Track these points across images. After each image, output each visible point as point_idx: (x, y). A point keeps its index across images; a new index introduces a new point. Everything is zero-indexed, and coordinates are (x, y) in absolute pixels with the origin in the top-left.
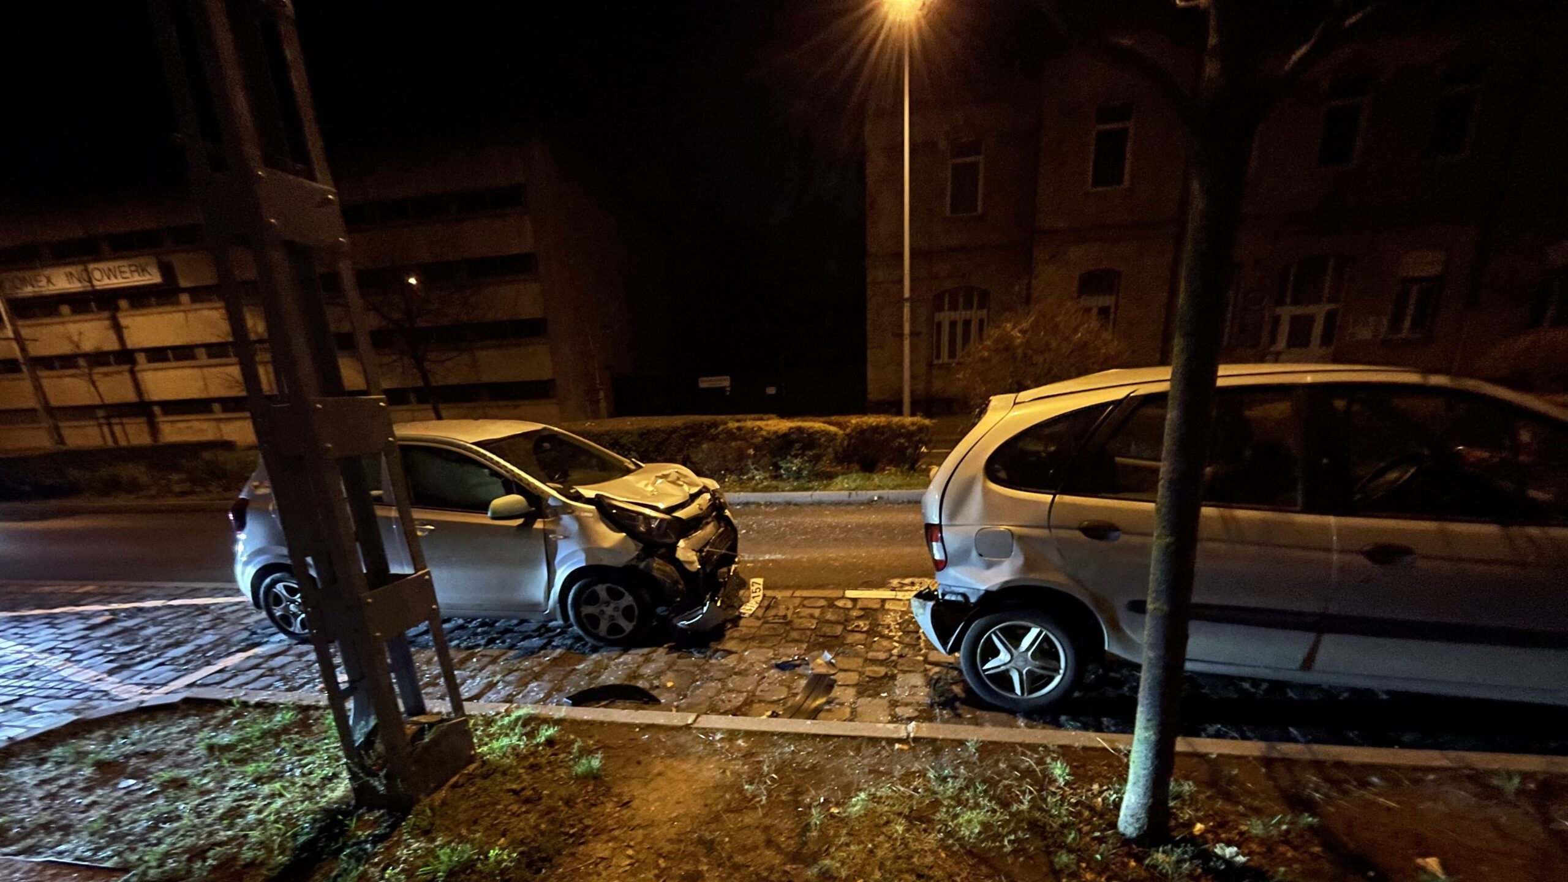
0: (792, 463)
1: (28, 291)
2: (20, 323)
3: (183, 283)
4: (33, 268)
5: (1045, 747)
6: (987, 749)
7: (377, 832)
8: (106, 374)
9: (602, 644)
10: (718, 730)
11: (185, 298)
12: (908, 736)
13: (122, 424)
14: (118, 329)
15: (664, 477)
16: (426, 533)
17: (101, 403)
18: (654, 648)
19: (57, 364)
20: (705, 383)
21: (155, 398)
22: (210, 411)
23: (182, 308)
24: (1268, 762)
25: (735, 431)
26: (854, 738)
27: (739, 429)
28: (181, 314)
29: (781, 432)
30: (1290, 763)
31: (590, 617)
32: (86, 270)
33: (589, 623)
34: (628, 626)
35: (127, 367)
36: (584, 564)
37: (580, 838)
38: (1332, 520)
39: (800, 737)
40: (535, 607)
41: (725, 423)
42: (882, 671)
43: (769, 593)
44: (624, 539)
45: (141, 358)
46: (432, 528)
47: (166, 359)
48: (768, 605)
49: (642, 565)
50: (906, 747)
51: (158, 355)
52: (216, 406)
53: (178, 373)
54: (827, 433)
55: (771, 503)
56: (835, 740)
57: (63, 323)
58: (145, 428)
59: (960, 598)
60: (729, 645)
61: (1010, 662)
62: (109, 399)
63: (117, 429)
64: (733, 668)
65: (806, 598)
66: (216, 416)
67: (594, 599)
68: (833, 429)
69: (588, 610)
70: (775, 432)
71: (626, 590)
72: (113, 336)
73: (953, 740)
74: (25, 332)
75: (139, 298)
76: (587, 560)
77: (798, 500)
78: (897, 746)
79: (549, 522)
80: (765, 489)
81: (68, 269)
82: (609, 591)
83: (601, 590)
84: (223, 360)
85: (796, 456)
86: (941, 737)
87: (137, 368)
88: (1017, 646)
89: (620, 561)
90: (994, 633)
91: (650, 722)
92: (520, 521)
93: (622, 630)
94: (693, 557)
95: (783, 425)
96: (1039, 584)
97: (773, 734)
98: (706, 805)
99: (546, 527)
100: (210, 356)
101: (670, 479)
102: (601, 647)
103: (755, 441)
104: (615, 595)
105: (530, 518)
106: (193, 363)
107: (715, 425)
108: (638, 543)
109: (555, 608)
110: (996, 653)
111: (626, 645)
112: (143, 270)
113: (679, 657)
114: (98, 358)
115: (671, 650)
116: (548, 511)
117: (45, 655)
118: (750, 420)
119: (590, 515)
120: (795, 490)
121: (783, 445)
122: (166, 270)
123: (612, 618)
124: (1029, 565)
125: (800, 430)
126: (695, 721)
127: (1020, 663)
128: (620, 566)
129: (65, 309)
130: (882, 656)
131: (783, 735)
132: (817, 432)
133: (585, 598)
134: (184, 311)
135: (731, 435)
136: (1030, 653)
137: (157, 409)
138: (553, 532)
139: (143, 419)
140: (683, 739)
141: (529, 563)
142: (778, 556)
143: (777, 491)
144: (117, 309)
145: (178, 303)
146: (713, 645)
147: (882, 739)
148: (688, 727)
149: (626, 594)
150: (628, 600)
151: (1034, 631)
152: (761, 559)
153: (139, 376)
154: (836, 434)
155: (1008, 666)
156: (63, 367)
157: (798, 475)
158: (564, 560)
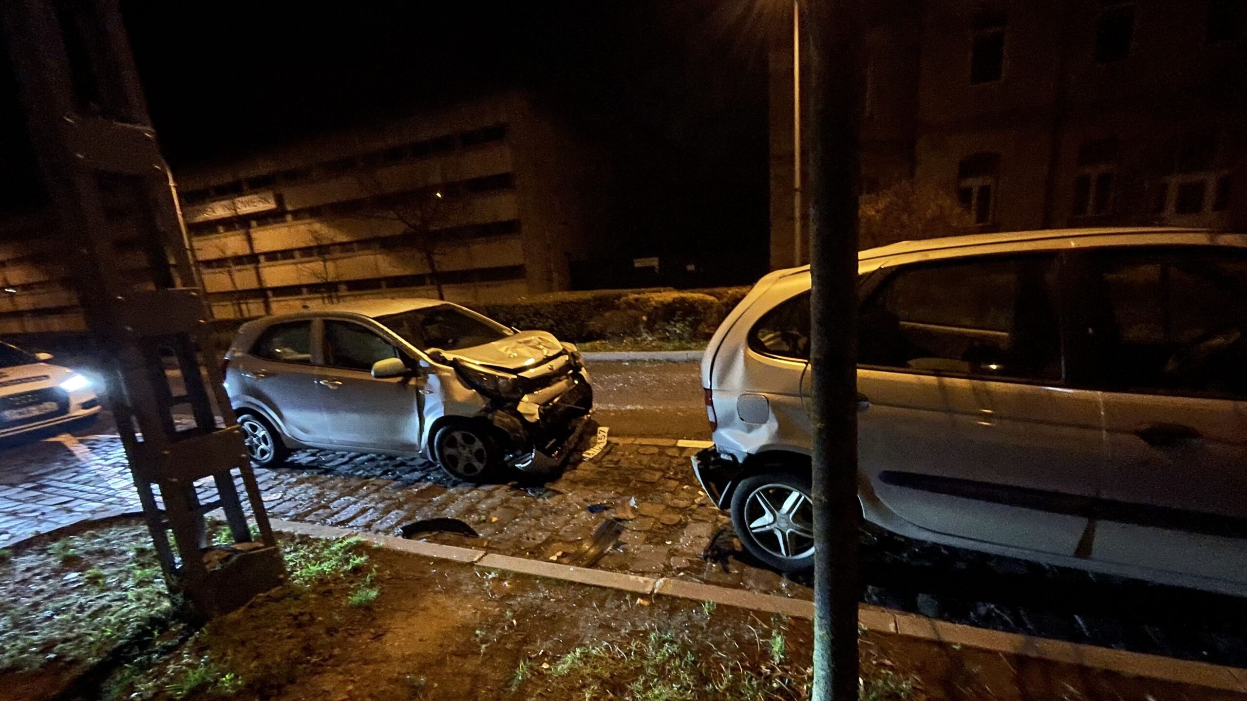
0: (675, 326)
1: (200, 218)
2: (195, 239)
3: (289, 208)
4: (204, 203)
5: (778, 615)
6: (722, 611)
7: (170, 644)
8: (239, 271)
9: (461, 480)
10: (494, 569)
11: (289, 217)
12: (652, 592)
13: (247, 304)
14: (250, 240)
15: (526, 342)
16: (336, 388)
17: (233, 289)
18: (498, 486)
19: (215, 264)
20: (638, 263)
21: (269, 286)
22: (300, 293)
23: (286, 224)
24: (1020, 661)
25: (633, 302)
26: (604, 588)
27: (637, 300)
28: (287, 229)
29: (666, 302)
30: (1047, 665)
31: (450, 457)
32: (233, 203)
33: (450, 462)
34: (479, 466)
35: (253, 265)
36: (442, 415)
37: (317, 670)
38: (1099, 395)
39: (560, 583)
40: (411, 447)
41: (626, 295)
42: (676, 518)
43: (614, 440)
44: (474, 395)
45: (262, 258)
46: (340, 383)
47: (276, 259)
48: (610, 449)
49: (490, 416)
50: (646, 603)
51: (272, 256)
52: (305, 290)
53: (283, 268)
54: (704, 302)
55: (654, 360)
56: (588, 588)
57: (219, 238)
58: (262, 305)
59: (730, 459)
60: (560, 486)
61: (773, 523)
62: (240, 287)
63: (244, 307)
64: (553, 508)
65: (642, 445)
66: (304, 297)
67: (453, 443)
68: (711, 298)
69: (449, 451)
70: (662, 302)
71: (477, 436)
72: (245, 244)
73: (692, 601)
74: (196, 245)
75: (263, 219)
76: (445, 412)
77: (676, 358)
78: (639, 601)
79: (421, 380)
80: (653, 349)
81: (223, 203)
82: (464, 437)
83: (458, 436)
84: (310, 259)
85: (678, 321)
86: (680, 596)
87: (260, 265)
88: (779, 508)
89: (471, 413)
90: (758, 493)
91: (444, 556)
92: (399, 379)
93: (475, 469)
94: (535, 409)
95: (669, 295)
96: (792, 450)
97: (536, 577)
98: (441, 646)
99: (418, 384)
100: (302, 256)
101: (531, 344)
102: (460, 483)
103: (648, 309)
104: (469, 441)
105: (407, 376)
106: (291, 261)
107: (619, 297)
108: (486, 398)
109: (426, 448)
110: (763, 513)
111: (477, 481)
112: (266, 200)
113: (515, 495)
114: (239, 260)
115: (513, 487)
116: (420, 371)
117: (110, 468)
118: (648, 292)
119: (449, 374)
120: (676, 349)
121: (669, 312)
122: (279, 200)
123: (468, 459)
124: (783, 431)
125: (683, 300)
126: (480, 559)
127: (783, 525)
128: (471, 417)
129: (221, 229)
130: (683, 504)
131: (545, 580)
132: (695, 301)
133: (447, 441)
134: (288, 226)
135: (630, 305)
136: (791, 515)
137: (270, 293)
138: (422, 388)
139: (260, 301)
140: (463, 575)
141: (405, 412)
142: (639, 407)
143: (661, 350)
144: (249, 227)
145: (284, 221)
146: (548, 485)
147: (628, 592)
148: (472, 564)
149: (477, 439)
150: (478, 445)
151: (795, 495)
152: (623, 409)
153: (260, 270)
154: (712, 303)
155: (772, 527)
156: (218, 267)
157: (681, 338)
158: (431, 410)
